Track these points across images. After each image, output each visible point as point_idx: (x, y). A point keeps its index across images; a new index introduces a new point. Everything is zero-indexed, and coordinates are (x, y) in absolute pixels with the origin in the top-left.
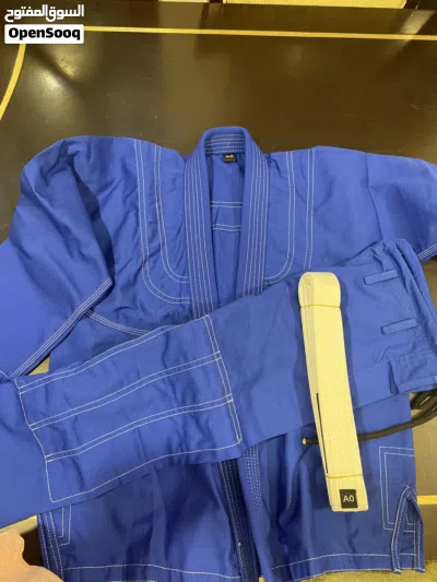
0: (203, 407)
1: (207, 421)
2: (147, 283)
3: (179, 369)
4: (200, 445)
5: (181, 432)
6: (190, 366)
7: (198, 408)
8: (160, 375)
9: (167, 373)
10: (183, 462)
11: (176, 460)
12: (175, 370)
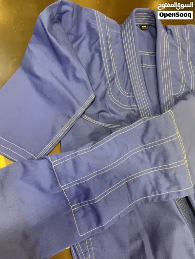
0: (172, 166)
1: (175, 174)
2: (111, 97)
3: (155, 144)
4: (168, 189)
5: (153, 182)
6: (163, 141)
7: (168, 167)
8: (140, 148)
9: (145, 147)
10: (156, 201)
11: (150, 200)
12: (151, 145)
